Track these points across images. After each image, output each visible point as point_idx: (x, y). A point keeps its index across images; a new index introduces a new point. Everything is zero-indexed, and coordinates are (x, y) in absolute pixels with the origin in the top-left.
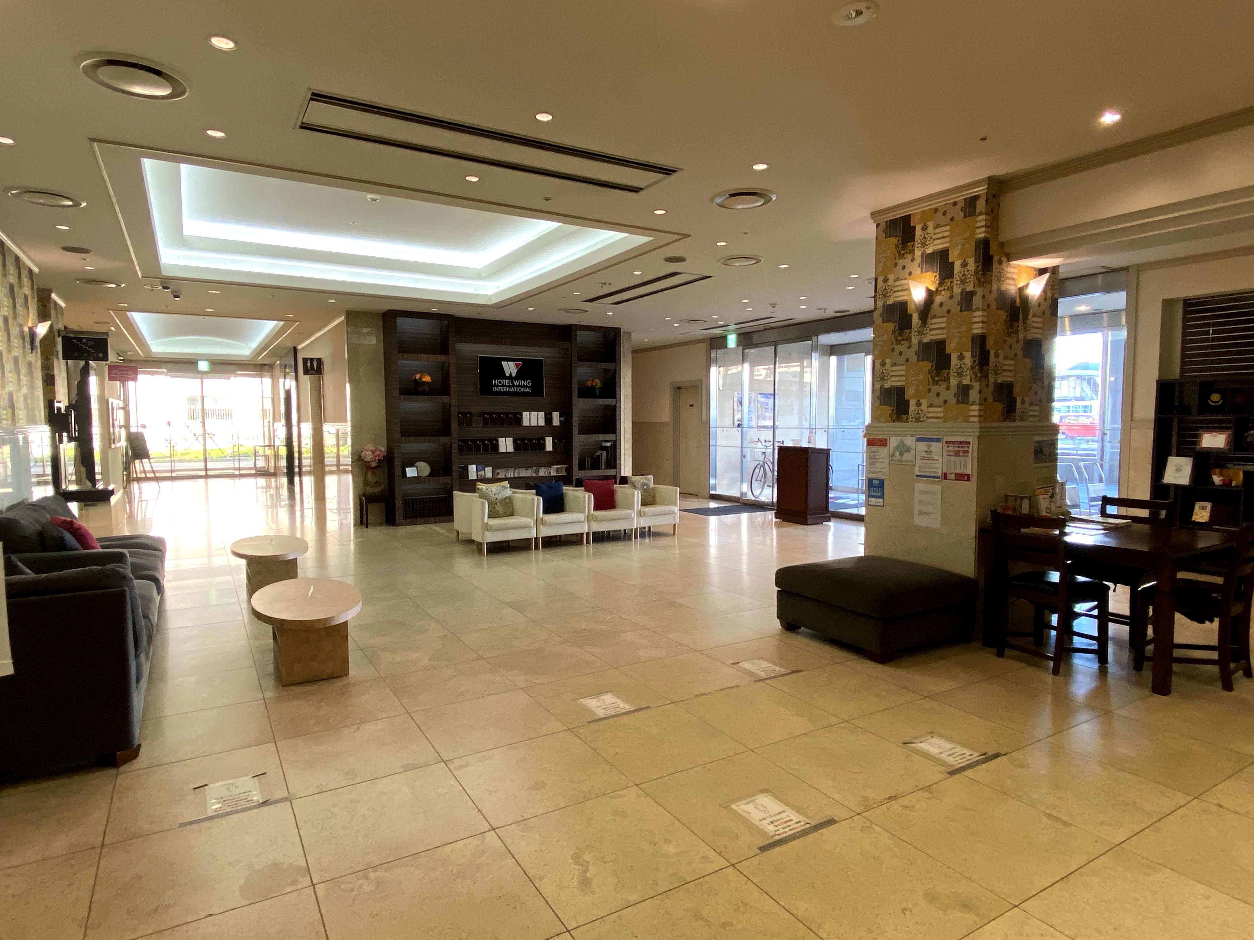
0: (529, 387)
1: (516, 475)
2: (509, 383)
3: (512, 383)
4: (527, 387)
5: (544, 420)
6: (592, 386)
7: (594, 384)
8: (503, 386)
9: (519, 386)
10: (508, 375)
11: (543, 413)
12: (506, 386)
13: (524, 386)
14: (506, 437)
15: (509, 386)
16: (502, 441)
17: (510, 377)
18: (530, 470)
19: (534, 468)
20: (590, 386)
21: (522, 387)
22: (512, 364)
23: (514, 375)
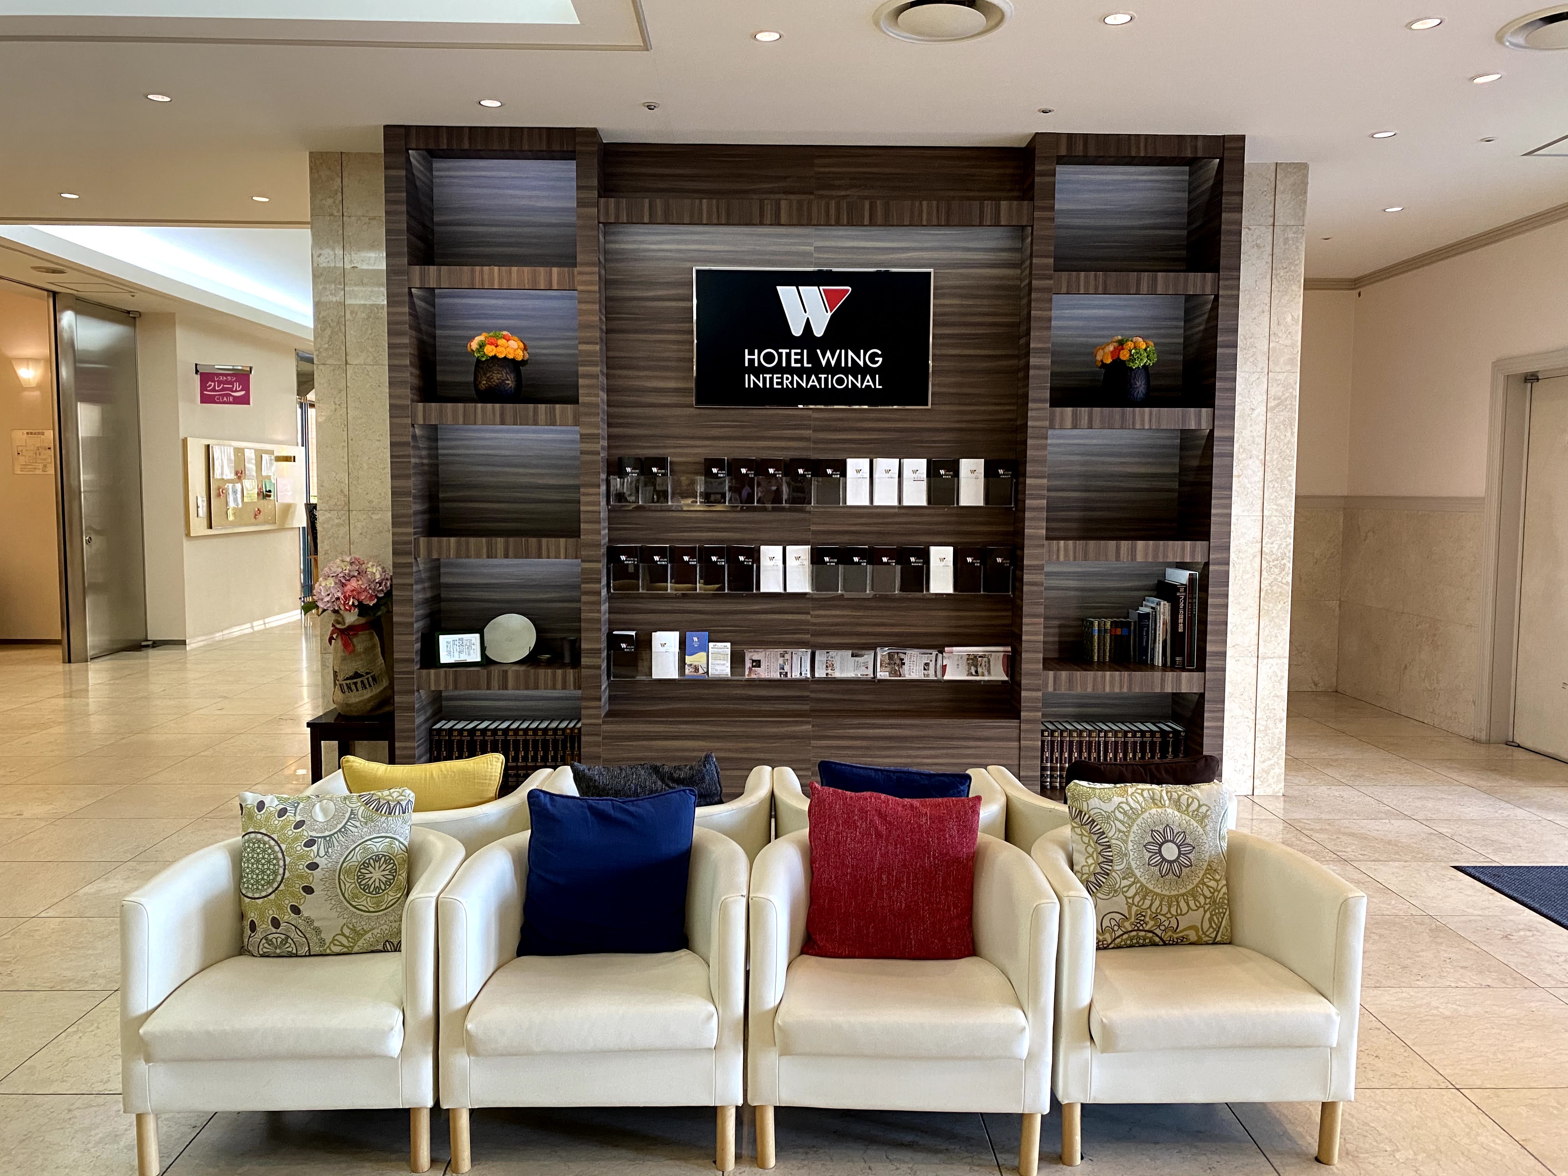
0: (872, 372)
1: (820, 673)
2: (800, 361)
3: (813, 358)
4: (865, 371)
5: (924, 486)
6: (1118, 363)
7: (1124, 356)
8: (778, 369)
9: (837, 369)
10: (797, 331)
11: (923, 462)
12: (790, 370)
13: (856, 370)
14: (784, 543)
15: (800, 372)
16: (770, 554)
17: (807, 338)
18: (868, 657)
19: (882, 653)
20: (1109, 361)
21: (846, 371)
22: (812, 293)
23: (819, 331)
